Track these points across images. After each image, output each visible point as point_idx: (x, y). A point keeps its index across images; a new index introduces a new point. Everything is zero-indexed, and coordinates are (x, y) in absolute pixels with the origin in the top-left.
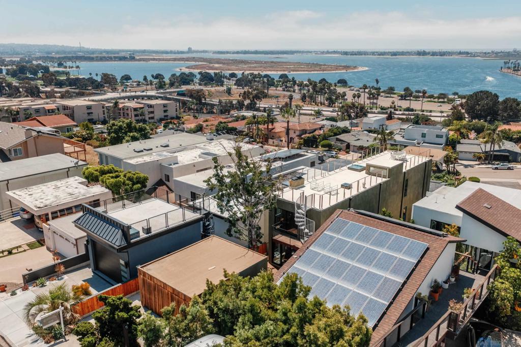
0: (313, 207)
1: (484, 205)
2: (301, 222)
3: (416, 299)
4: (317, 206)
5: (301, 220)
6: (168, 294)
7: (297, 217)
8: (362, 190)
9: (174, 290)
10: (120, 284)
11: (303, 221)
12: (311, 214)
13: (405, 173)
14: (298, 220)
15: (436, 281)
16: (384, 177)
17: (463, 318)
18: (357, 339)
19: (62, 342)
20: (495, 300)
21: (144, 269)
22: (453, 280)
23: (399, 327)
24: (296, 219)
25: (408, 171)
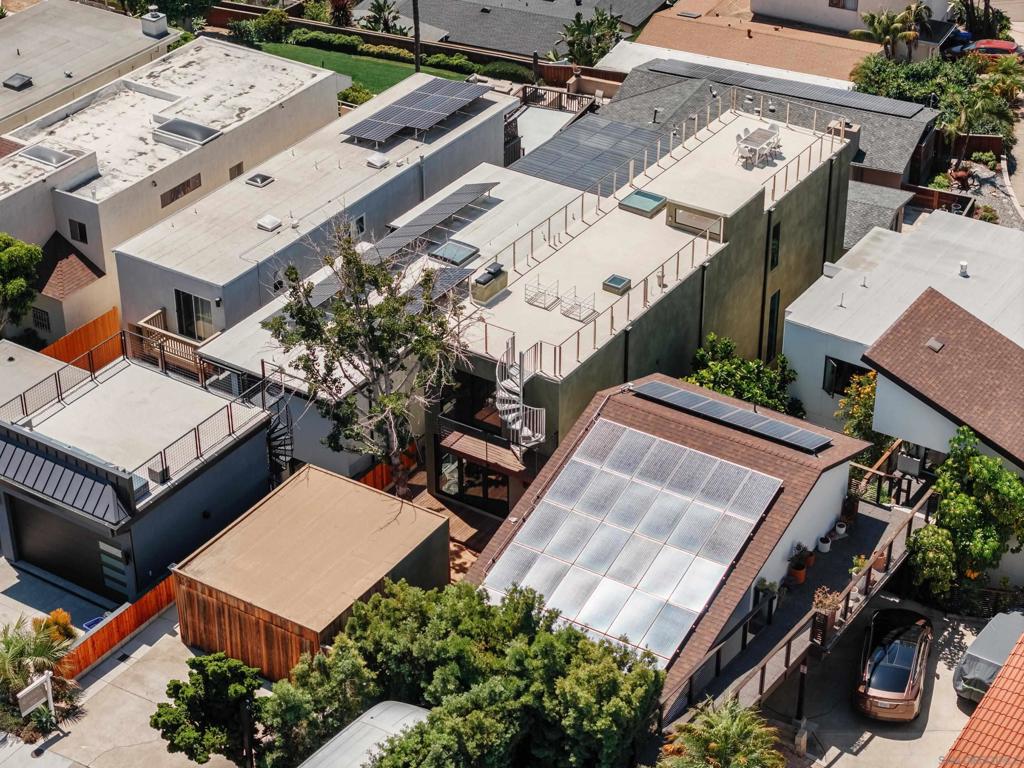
0: (538, 371)
1: (927, 344)
2: (514, 411)
3: (757, 591)
4: (548, 371)
5: (514, 406)
6: (257, 623)
7: (504, 401)
8: (656, 295)
9: (272, 616)
10: (127, 605)
11: (518, 409)
12: (536, 391)
13: (770, 212)
14: (507, 406)
15: (799, 546)
16: (714, 238)
17: (844, 615)
18: (640, 691)
19: (57, 738)
20: (920, 568)
21: (188, 572)
22: (842, 531)
23: (718, 652)
24: (499, 406)
25: (779, 205)
